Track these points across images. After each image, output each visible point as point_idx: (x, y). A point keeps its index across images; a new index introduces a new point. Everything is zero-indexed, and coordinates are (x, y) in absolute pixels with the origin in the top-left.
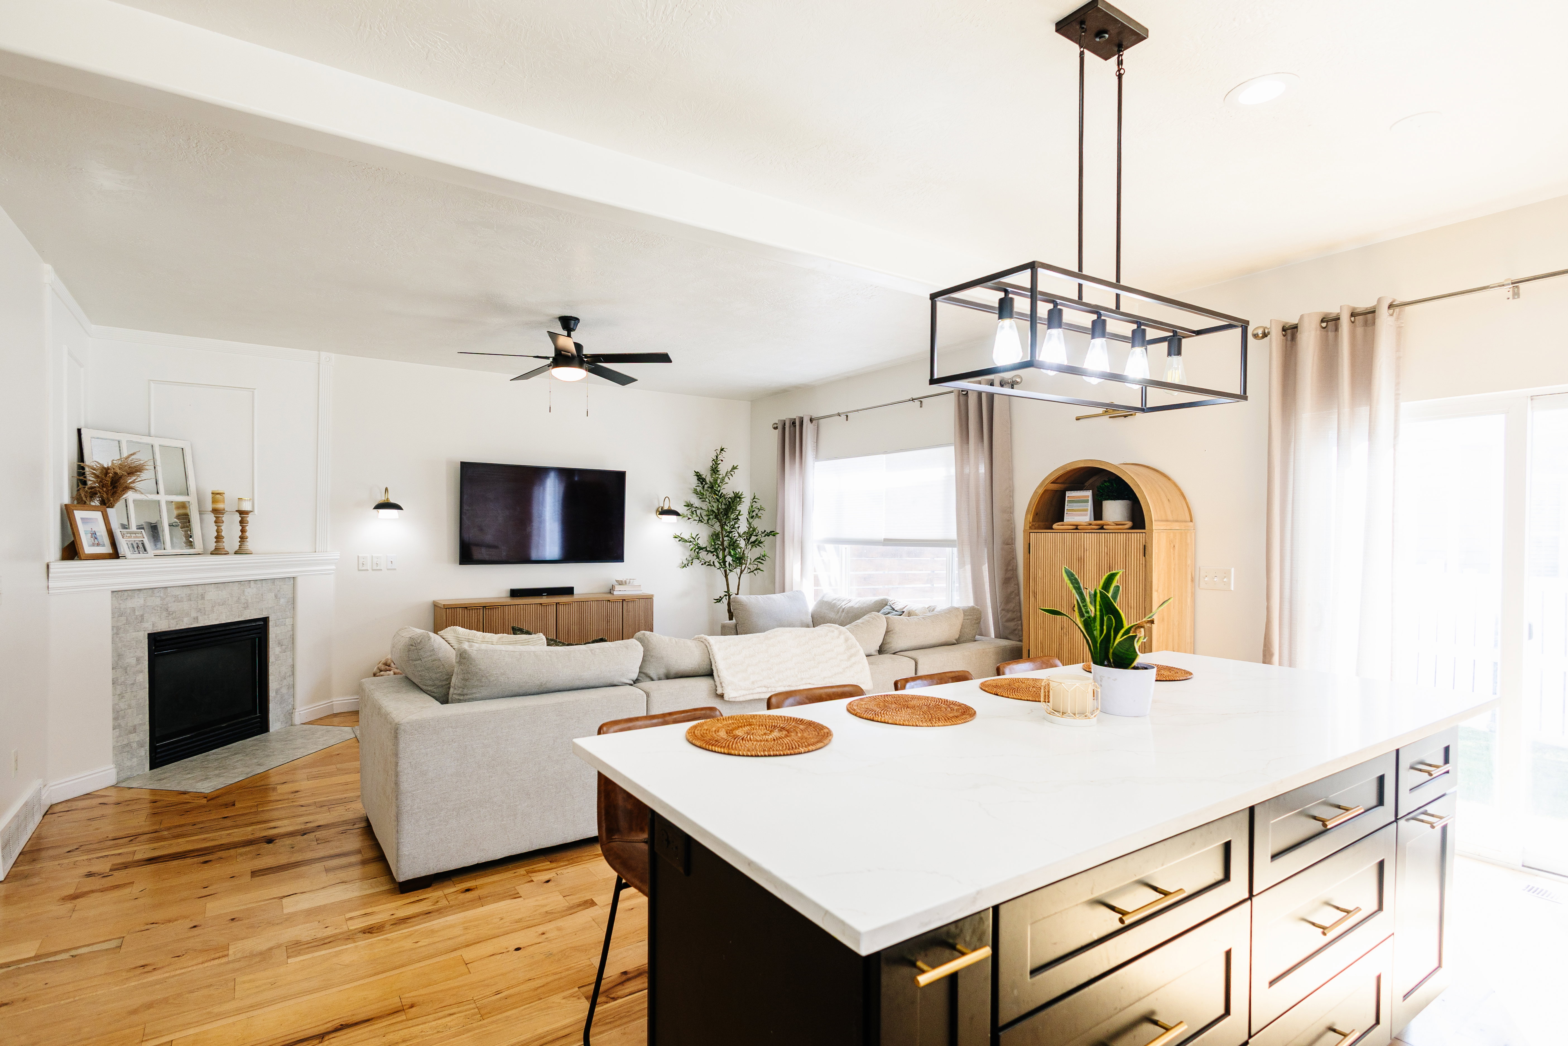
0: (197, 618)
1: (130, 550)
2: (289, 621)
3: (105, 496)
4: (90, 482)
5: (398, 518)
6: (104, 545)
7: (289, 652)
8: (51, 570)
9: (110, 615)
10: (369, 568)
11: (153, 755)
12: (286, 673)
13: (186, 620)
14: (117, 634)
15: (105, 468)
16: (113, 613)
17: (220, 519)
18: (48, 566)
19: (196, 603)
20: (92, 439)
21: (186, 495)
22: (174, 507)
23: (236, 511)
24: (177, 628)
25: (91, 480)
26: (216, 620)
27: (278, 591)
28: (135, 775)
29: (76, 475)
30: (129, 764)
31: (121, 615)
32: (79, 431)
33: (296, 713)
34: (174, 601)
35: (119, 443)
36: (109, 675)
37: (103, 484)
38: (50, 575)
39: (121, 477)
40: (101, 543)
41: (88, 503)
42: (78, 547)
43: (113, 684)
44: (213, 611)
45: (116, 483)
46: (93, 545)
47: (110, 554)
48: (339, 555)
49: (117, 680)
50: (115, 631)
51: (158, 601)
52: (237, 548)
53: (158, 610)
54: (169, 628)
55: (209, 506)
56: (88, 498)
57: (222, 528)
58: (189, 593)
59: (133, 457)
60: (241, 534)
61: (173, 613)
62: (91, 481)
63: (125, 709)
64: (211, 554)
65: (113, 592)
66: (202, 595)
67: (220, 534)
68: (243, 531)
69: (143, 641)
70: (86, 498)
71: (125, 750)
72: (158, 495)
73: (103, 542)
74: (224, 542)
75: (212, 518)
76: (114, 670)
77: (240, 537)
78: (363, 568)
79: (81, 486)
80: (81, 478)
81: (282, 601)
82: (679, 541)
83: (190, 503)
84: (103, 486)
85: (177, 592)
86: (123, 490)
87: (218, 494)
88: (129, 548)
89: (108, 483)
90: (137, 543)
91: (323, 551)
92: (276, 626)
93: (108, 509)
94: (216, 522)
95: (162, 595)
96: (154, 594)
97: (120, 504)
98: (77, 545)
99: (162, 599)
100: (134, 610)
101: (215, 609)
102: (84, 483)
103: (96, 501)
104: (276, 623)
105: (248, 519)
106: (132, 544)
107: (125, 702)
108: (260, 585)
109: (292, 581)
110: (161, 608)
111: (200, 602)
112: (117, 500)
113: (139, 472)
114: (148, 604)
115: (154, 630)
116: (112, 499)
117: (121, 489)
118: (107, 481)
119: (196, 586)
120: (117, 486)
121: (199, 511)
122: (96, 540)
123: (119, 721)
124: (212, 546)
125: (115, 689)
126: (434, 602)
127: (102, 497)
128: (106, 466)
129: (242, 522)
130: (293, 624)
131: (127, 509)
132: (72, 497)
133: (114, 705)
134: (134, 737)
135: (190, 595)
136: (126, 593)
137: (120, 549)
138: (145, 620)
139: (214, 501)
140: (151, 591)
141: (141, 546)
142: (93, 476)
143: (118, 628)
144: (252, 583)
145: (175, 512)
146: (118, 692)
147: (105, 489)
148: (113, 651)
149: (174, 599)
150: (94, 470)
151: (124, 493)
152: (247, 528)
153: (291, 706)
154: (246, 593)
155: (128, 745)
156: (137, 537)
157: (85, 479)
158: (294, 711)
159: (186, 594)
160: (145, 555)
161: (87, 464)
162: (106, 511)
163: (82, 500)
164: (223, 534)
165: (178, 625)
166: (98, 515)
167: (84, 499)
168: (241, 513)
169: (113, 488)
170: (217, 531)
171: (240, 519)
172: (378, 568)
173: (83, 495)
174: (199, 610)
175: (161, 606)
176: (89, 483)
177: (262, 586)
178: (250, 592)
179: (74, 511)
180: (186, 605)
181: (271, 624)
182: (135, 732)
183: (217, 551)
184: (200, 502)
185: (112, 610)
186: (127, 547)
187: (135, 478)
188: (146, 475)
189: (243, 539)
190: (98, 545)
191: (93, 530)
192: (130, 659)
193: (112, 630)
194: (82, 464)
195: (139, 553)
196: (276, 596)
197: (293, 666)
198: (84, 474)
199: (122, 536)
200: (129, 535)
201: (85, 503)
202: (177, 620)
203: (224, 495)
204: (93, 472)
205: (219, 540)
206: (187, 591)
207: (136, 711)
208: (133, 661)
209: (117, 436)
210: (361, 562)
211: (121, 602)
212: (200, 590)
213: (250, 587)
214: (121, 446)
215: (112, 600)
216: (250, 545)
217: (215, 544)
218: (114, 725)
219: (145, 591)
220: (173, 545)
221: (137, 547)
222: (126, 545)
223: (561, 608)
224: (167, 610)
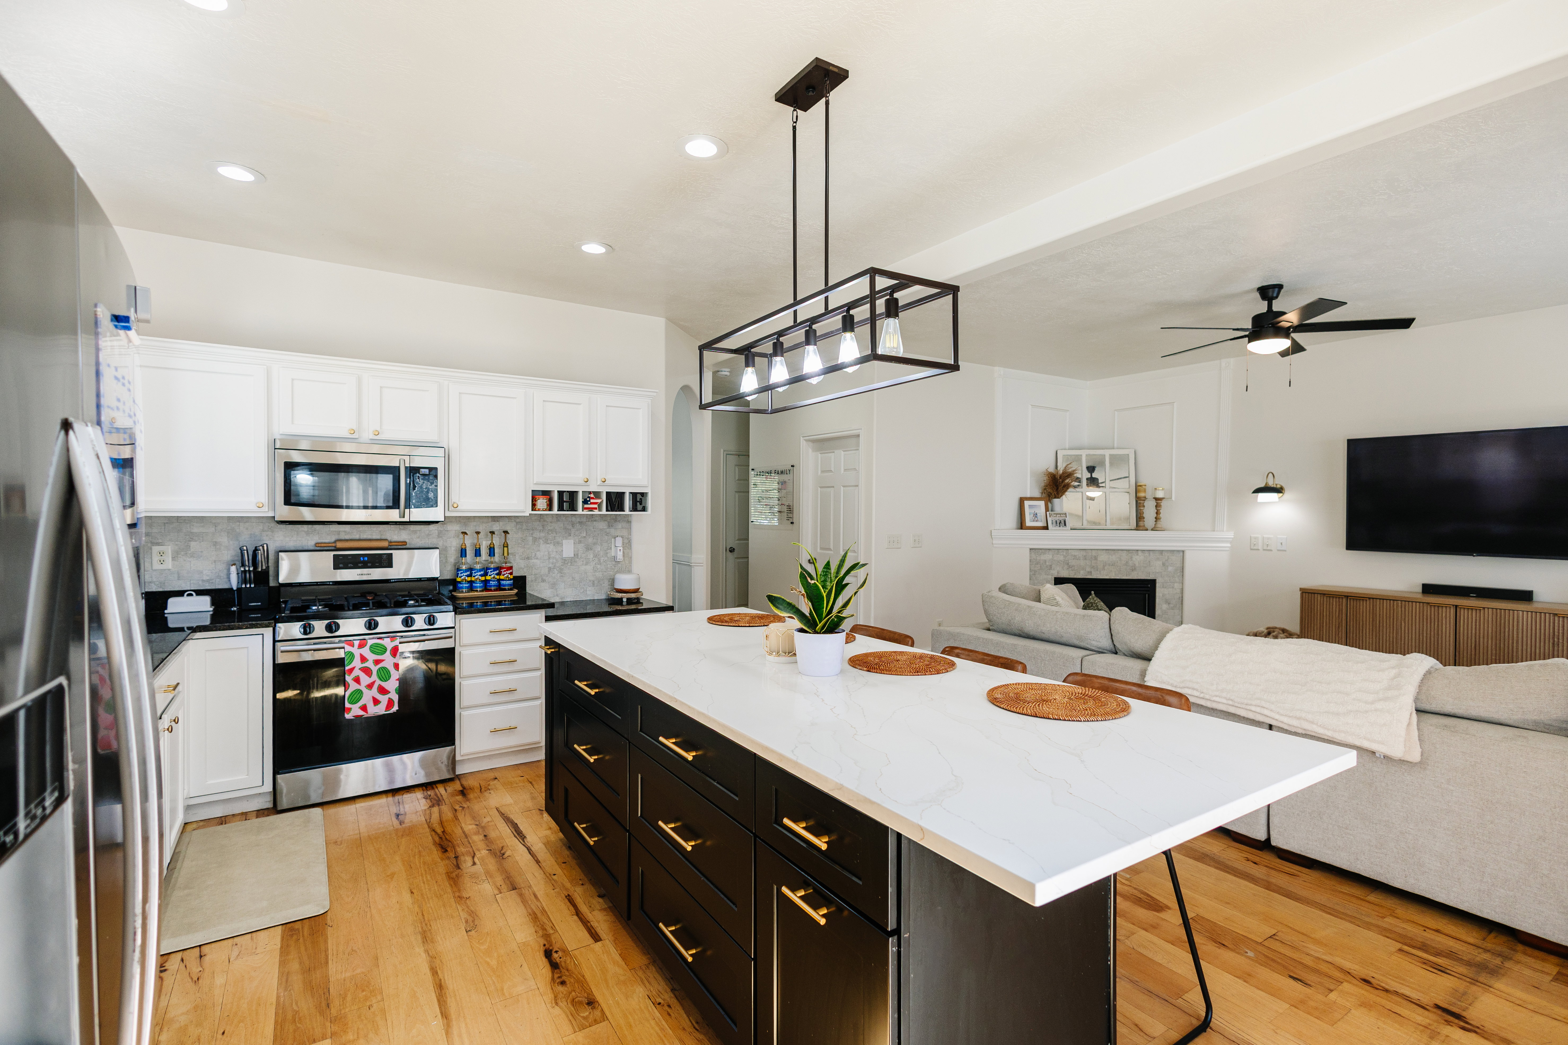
0: (1091, 572)
1: (1053, 526)
2: (1175, 584)
3: (1050, 491)
6: (1039, 522)
7: (1177, 610)
9: (1028, 563)
10: (1260, 548)
13: (1082, 572)
14: (1034, 574)
16: (1030, 563)
17: (1142, 504)
18: (1005, 533)
19: (1091, 562)
23: (1153, 498)
24: (1075, 577)
26: (1106, 575)
27: (1167, 560)
31: (1037, 564)
34: (1074, 559)
38: (993, 536)
40: (1038, 520)
44: (1104, 569)
46: (1034, 522)
47: (1041, 527)
48: (1234, 534)
51: (1062, 558)
52: (1153, 525)
53: (1061, 563)
54: (1069, 576)
57: (1141, 510)
60: (1156, 515)
61: (1072, 567)
65: (1030, 549)
66: (1095, 557)
67: (1142, 515)
68: (1158, 513)
69: (1051, 582)
73: (1040, 519)
74: (1145, 521)
77: (1155, 517)
78: (1255, 548)
81: (1170, 569)
85: (1076, 553)
86: (1064, 487)
87: (1140, 486)
88: (1053, 523)
90: (1060, 521)
91: (1219, 531)
92: (1163, 587)
93: (1053, 499)
95: (1065, 554)
96: (1060, 553)
99: (1065, 557)
100: (1045, 561)
101: (1106, 568)
104: (1163, 585)
105: (1162, 504)
106: (1057, 521)
108: (1147, 555)
109: (1181, 553)
111: (1094, 561)
112: (1062, 493)
114: (1055, 559)
115: (1059, 576)
116: (1056, 493)
117: (1061, 487)
119: (1090, 550)
120: (1058, 484)
122: (1036, 519)
126: (1302, 588)
127: (1048, 492)
129: (1158, 506)
130: (1182, 589)
135: (1086, 556)
136: (1041, 551)
138: (1053, 568)
139: (1138, 491)
140: (1057, 551)
141: (1062, 523)
143: (1035, 571)
144: (1139, 552)
147: (1049, 487)
151: (1067, 489)
152: (1161, 511)
154: (1134, 559)
156: (1061, 517)
159: (1083, 555)
160: (1064, 528)
162: (1051, 501)
164: (1144, 515)
165: (1076, 575)
166: (1043, 506)
168: (1156, 499)
169: (1055, 486)
170: (1140, 513)
171: (1156, 504)
172: (1267, 549)
174: (1093, 567)
175: (1064, 561)
177: (1150, 555)
178: (1138, 559)
179: (1025, 501)
180: (1082, 563)
181: (1157, 585)
183: (1139, 528)
185: (1031, 560)
186: (1051, 523)
189: (1157, 519)
190: (1037, 522)
191: (1036, 512)
193: (1031, 572)
195: (1061, 529)
196: (1164, 564)
199: (1050, 516)
200: (1055, 515)
202: (1075, 571)
205: (1141, 519)
206: (1084, 553)
209: (1080, 453)
210: (1253, 542)
211: (1037, 556)
212: (1094, 553)
213: (1137, 555)
215: (1031, 554)
216: (1162, 523)
217: (1137, 523)
219: (1053, 551)
221: (1060, 523)
222: (1051, 521)
224: (1068, 564)
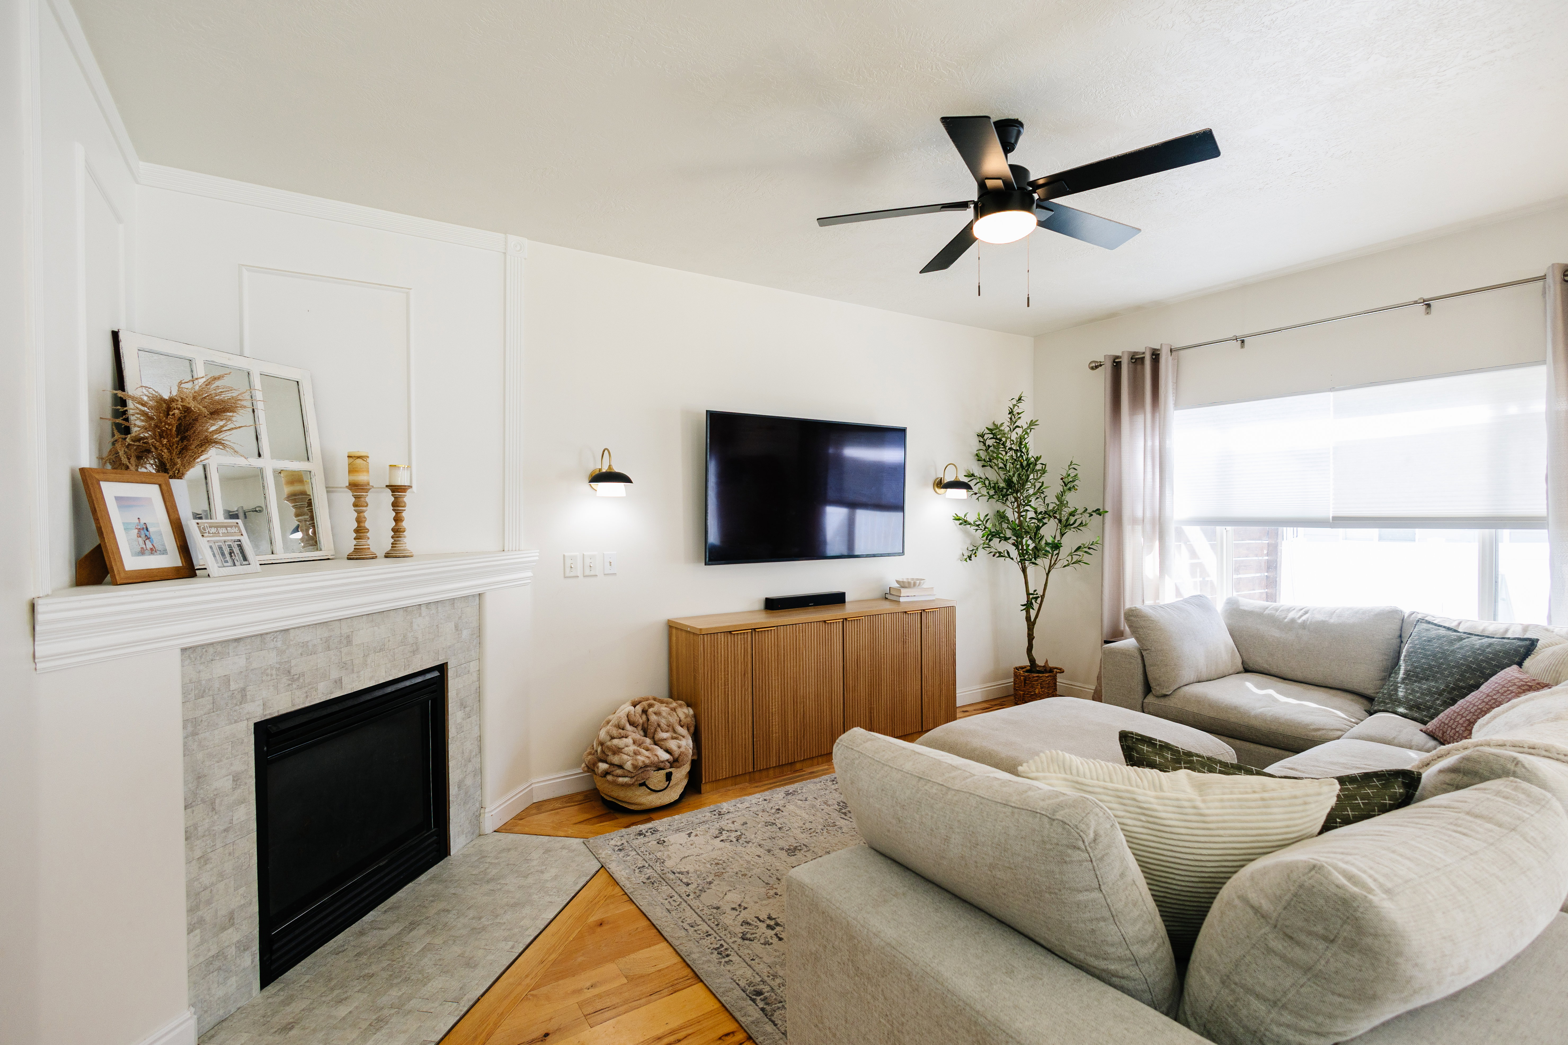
0: (341, 680)
1: (216, 560)
2: (473, 666)
3: (165, 454)
4: (137, 429)
5: (624, 495)
6: (164, 552)
7: (475, 717)
8: (40, 617)
9: (178, 698)
10: (580, 573)
11: (265, 959)
12: (471, 751)
13: (321, 686)
14: (194, 734)
15: (164, 400)
16: (185, 694)
17: (362, 499)
18: (33, 607)
19: (338, 654)
20: (140, 352)
21: (303, 460)
22: (283, 480)
23: (387, 486)
24: (307, 705)
25: (137, 424)
26: (371, 679)
27: (460, 618)
28: (233, 1011)
29: (108, 414)
30: (220, 992)
31: (201, 695)
32: (115, 335)
33: (486, 815)
34: (301, 654)
35: (191, 365)
36: (179, 820)
37: (163, 431)
38: (37, 628)
39: (196, 420)
40: (158, 546)
41: (132, 468)
42: (109, 558)
43: (186, 839)
44: (365, 664)
45: (187, 431)
46: (142, 552)
47: (177, 569)
48: (538, 554)
49: (196, 828)
50: (190, 729)
51: (272, 659)
52: (389, 547)
53: (272, 675)
54: (293, 705)
55: (343, 478)
56: (133, 460)
57: (366, 514)
58: (326, 635)
59: (218, 383)
60: (394, 524)
61: (299, 678)
62: (139, 427)
63: (213, 884)
64: (349, 559)
65: (184, 650)
66: (348, 637)
67: (362, 525)
68: (397, 519)
69: (245, 740)
70: (129, 459)
71: (211, 968)
72: (260, 459)
73: (164, 545)
74: (368, 538)
75: (348, 498)
76: (189, 810)
77: (393, 530)
78: (572, 574)
79: (118, 435)
80: (119, 421)
81: (465, 633)
82: (961, 524)
83: (312, 473)
84: (161, 436)
85: (305, 637)
86: (201, 445)
87: (359, 457)
88: (214, 555)
89: (171, 430)
90: (230, 546)
91: (514, 549)
92: (456, 676)
93: (172, 481)
94: (355, 505)
95: (279, 644)
96: (265, 644)
97: (194, 472)
98: (108, 553)
99: (281, 653)
100: (226, 680)
101: (368, 661)
102: (127, 431)
103: (148, 466)
104: (457, 672)
105: (405, 499)
106: (220, 548)
107: (212, 869)
108: (434, 611)
109: (478, 599)
110: (278, 669)
111: (345, 650)
112: (190, 464)
113: (231, 412)
114: (255, 665)
115: (265, 715)
116: (179, 461)
117: (196, 443)
118: (169, 424)
119: (337, 622)
120: (190, 436)
121: (326, 488)
122: (147, 542)
123: (200, 913)
124: (349, 544)
125: (190, 847)
126: (669, 621)
127: (160, 457)
128: (166, 396)
129: (397, 505)
130: (479, 670)
131: (207, 484)
132: (100, 458)
133: (189, 884)
134: (232, 936)
135: (327, 640)
136: (210, 650)
137: (197, 556)
138: (248, 697)
139: (352, 470)
140: (259, 638)
141: (236, 550)
142: (142, 418)
143: (195, 723)
144: (423, 608)
145: (287, 490)
146: (198, 853)
147: (165, 441)
148: (186, 771)
149: (300, 651)
150: (143, 405)
151: (202, 451)
152: (404, 514)
153: (478, 805)
154: (415, 627)
155: (220, 955)
157: (126, 424)
158: (482, 810)
159: (321, 639)
160: (246, 568)
161: (130, 393)
162: (169, 485)
163: (121, 464)
164: (367, 525)
165: (309, 699)
166: (152, 492)
167: (125, 460)
168: (396, 490)
169: (182, 439)
170: (359, 520)
171: (393, 499)
172: (592, 573)
173: (121, 453)
174: (343, 666)
175: (278, 666)
176: (135, 430)
177: (437, 612)
178: (421, 623)
179: (101, 483)
180: (320, 660)
181: (451, 673)
182: (233, 924)
183: (358, 555)
184: (327, 473)
185: (184, 686)
186: (211, 553)
187: (221, 423)
188: (241, 418)
189: (397, 532)
190: (153, 551)
191: (142, 521)
192: (221, 782)
193: (184, 727)
194: (120, 393)
195: (235, 565)
196: (456, 627)
197: (480, 739)
198: (125, 412)
199: (201, 532)
200: (213, 530)
201: (127, 468)
202: (306, 689)
203: (369, 460)
204: (141, 410)
205: (362, 534)
206: (323, 632)
207: (233, 882)
208: (227, 783)
209: (187, 352)
210: (568, 565)
211: (202, 667)
212: (345, 628)
213: (420, 615)
214: (194, 369)
215: (183, 666)
216: (409, 542)
217: (355, 542)
218: (189, 924)
219: (249, 640)
220: (287, 548)
221: (230, 554)
222: (209, 550)
223: (848, 625)
224: (289, 672)
